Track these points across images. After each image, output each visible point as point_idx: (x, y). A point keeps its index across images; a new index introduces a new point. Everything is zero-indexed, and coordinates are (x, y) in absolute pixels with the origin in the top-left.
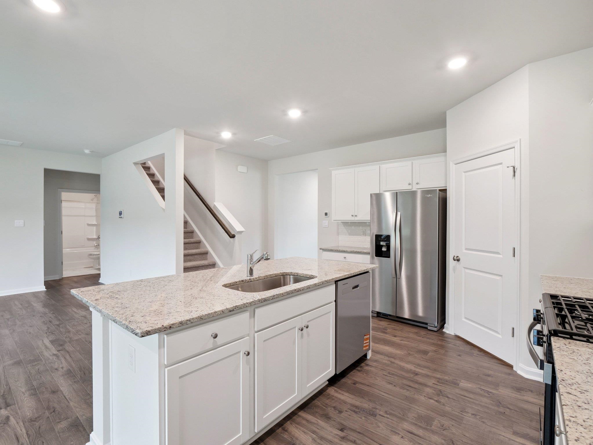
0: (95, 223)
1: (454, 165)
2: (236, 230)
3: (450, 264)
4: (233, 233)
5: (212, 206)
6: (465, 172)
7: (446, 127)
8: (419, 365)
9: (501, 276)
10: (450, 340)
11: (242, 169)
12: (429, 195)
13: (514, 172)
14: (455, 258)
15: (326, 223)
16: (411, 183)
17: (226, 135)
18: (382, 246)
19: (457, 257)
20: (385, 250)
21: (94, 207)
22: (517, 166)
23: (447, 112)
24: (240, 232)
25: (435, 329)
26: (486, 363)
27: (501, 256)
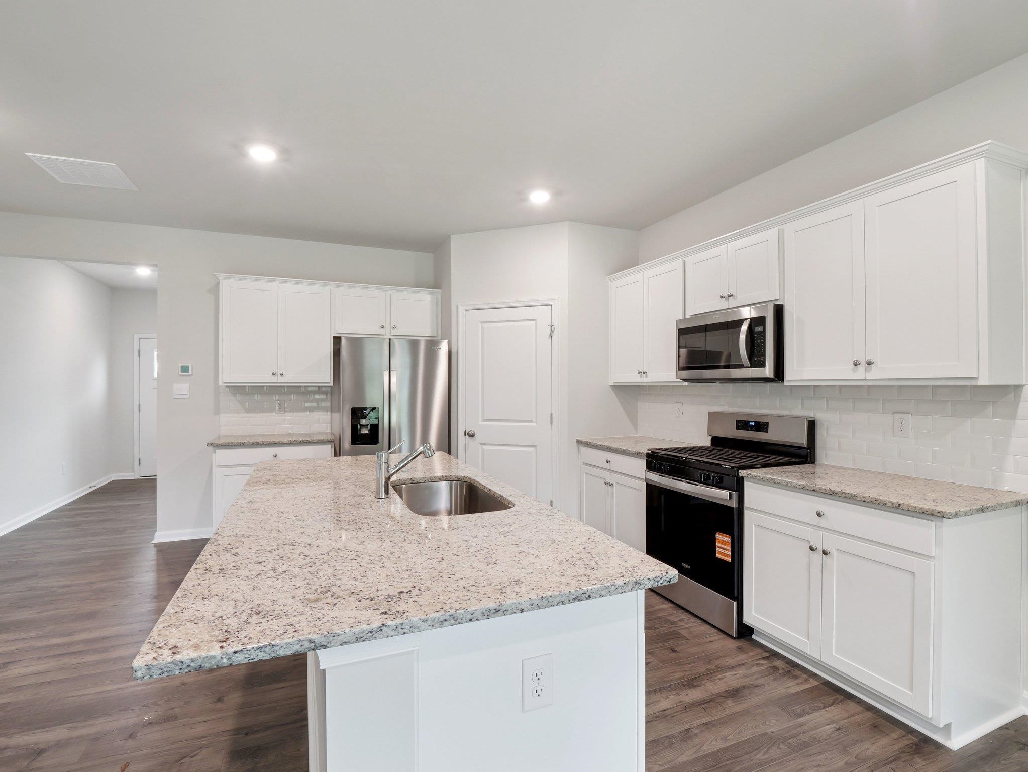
1: (465, 312)
3: (460, 441)
6: (482, 322)
9: (535, 446)
13: (552, 332)
14: (467, 433)
15: (182, 387)
16: (384, 325)
19: (470, 432)
22: (555, 326)
23: (451, 237)
27: (534, 424)
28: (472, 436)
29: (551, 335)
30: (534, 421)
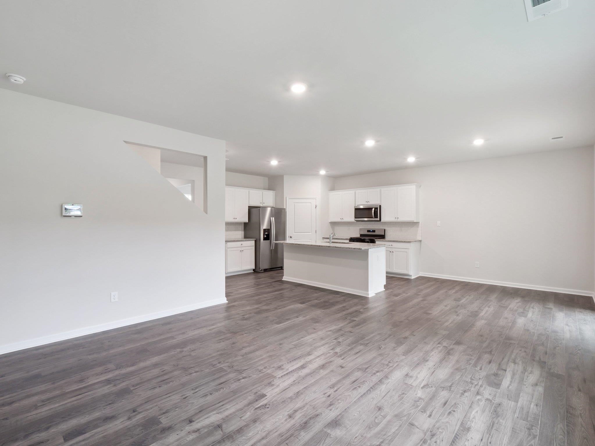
28: (291, 237)
29: (316, 208)
30: (311, 232)
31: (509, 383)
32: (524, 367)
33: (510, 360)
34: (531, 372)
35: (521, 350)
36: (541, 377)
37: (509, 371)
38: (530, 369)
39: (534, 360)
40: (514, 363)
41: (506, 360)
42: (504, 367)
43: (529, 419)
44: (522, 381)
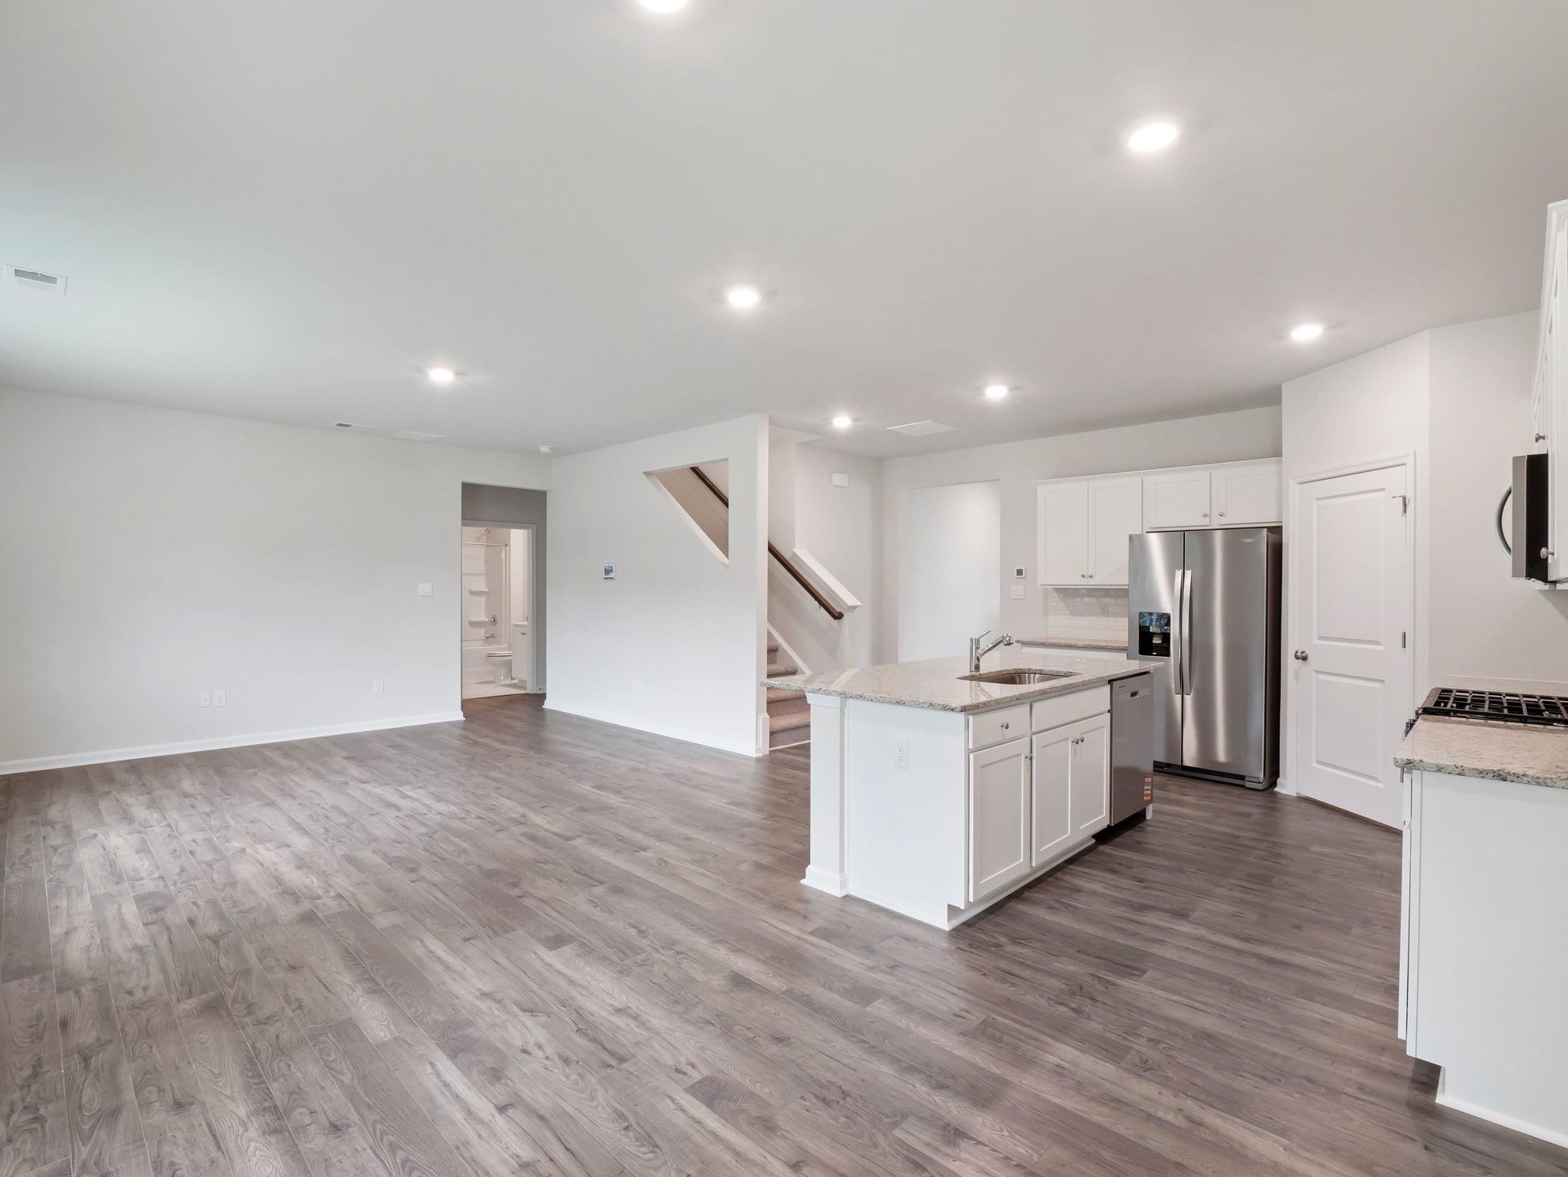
0: (483, 588)
1: (1297, 485)
2: (846, 604)
3: (1289, 665)
4: (838, 610)
5: (787, 556)
6: (1317, 499)
7: (1281, 404)
8: (1239, 828)
9: (1382, 681)
10: (1288, 802)
11: (839, 479)
12: (1250, 540)
13: (1405, 505)
14: (1299, 654)
15: (1018, 589)
16: (1208, 513)
17: (842, 422)
18: (1152, 635)
19: (1302, 653)
20: (1160, 642)
21: (483, 555)
22: (1410, 496)
23: (1283, 385)
24: (852, 609)
25: (1260, 787)
26: (1356, 829)
27: (1382, 648)
28: (1304, 659)
29: (1404, 511)
30: (1382, 643)
31: (122, 910)
32: (110, 951)
33: (151, 948)
34: (88, 949)
35: (145, 989)
36: (63, 950)
37: (137, 928)
38: (93, 954)
39: (94, 980)
40: (139, 947)
41: (163, 943)
42: (154, 928)
43: (64, 890)
44: (101, 925)
